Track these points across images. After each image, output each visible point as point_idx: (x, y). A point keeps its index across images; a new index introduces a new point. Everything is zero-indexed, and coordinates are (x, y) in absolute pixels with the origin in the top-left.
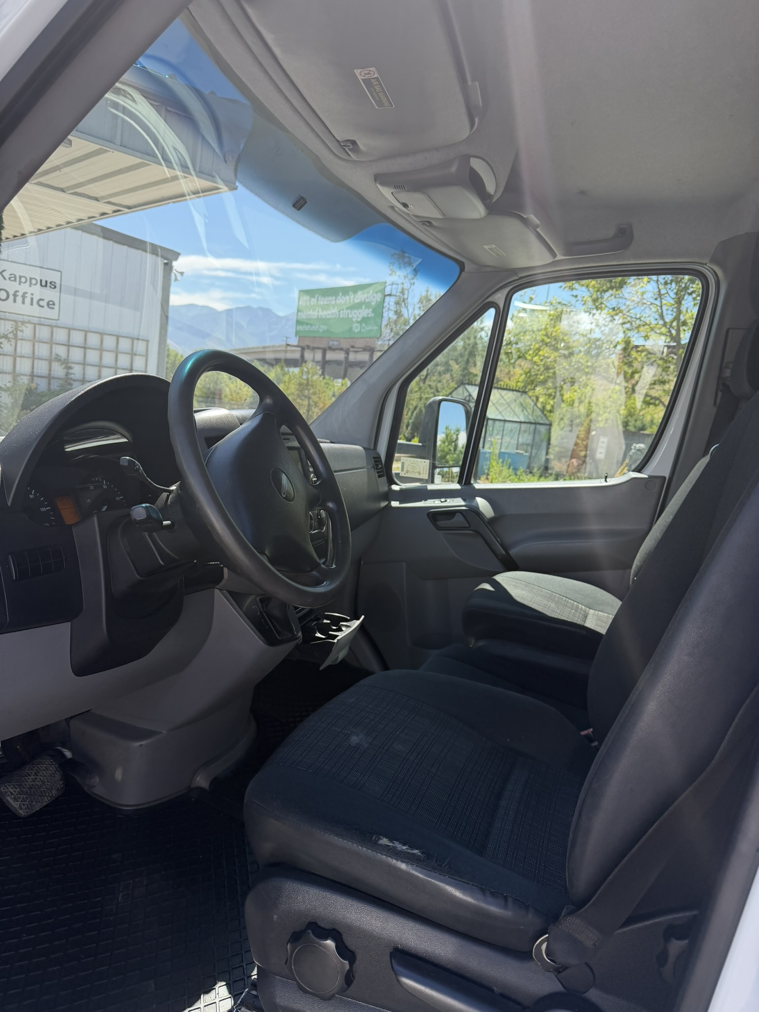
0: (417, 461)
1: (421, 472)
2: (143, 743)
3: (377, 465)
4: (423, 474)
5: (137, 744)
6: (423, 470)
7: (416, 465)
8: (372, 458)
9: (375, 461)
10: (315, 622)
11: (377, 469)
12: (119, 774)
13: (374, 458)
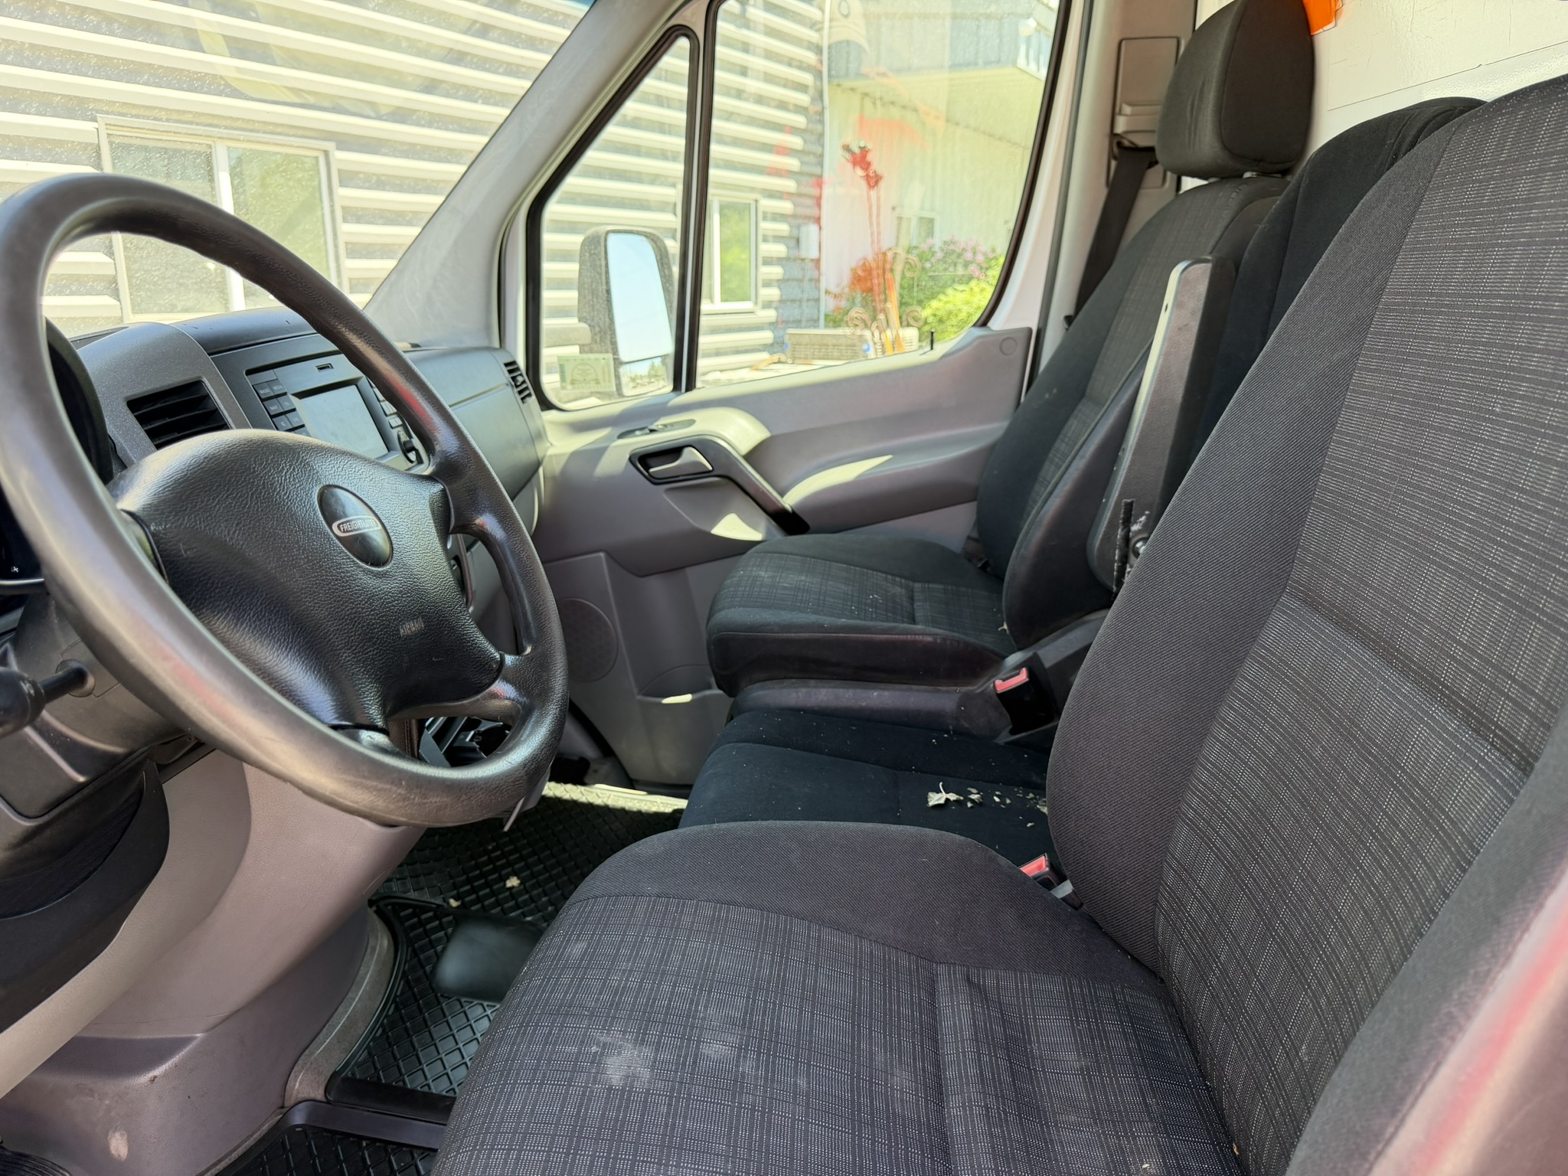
0: (589, 359)
1: (601, 378)
2: (159, 1071)
3: (514, 379)
4: (604, 381)
5: (144, 1079)
6: (604, 373)
7: (588, 367)
8: (503, 367)
9: (510, 372)
10: (472, 733)
11: (517, 386)
12: (118, 1146)
13: (507, 365)
